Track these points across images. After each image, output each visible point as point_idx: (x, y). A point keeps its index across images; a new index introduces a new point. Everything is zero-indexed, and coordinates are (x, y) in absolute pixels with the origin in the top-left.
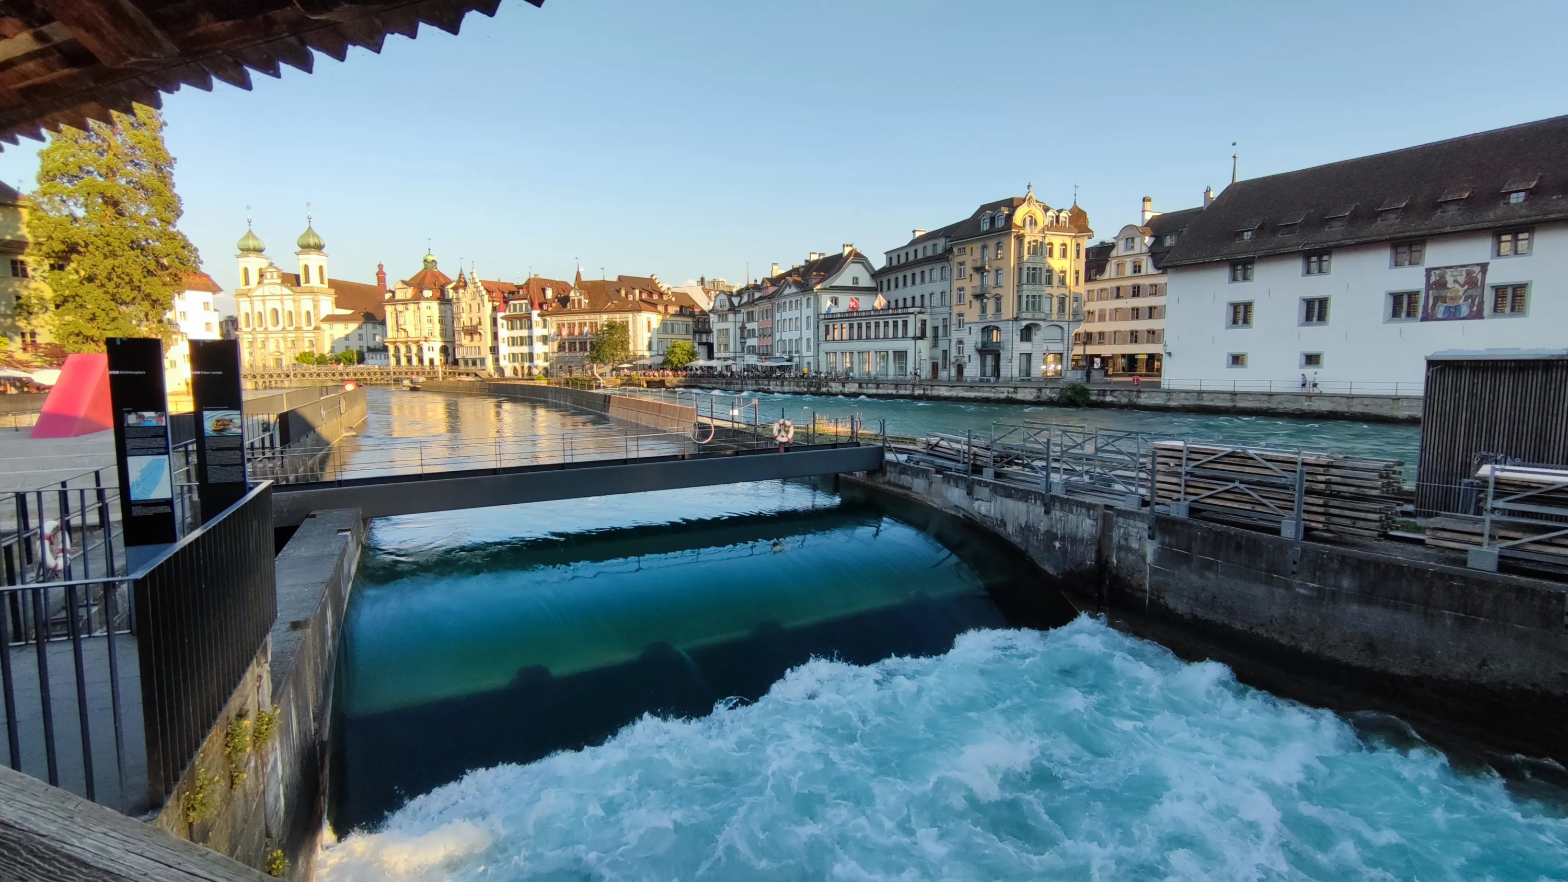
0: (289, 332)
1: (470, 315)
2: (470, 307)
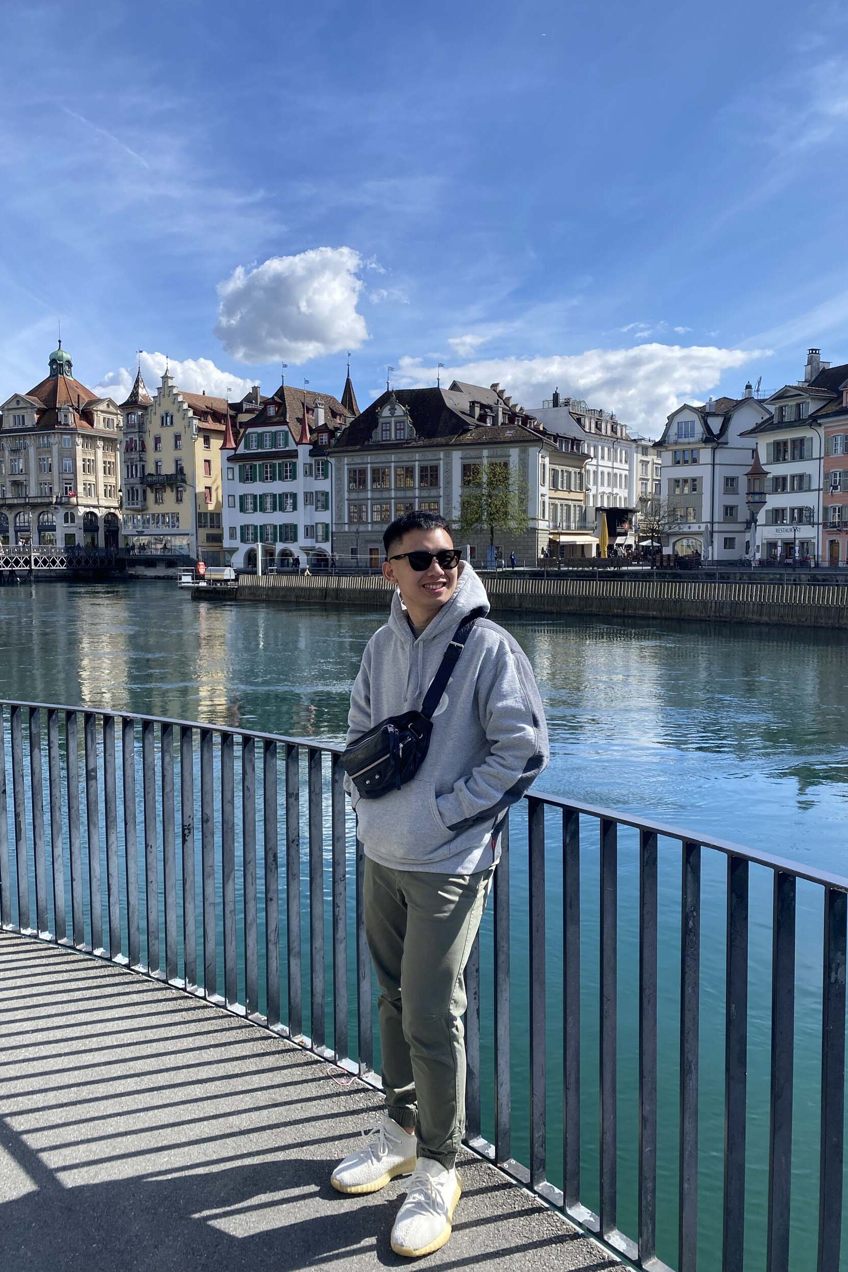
1: (157, 456)
2: (158, 440)
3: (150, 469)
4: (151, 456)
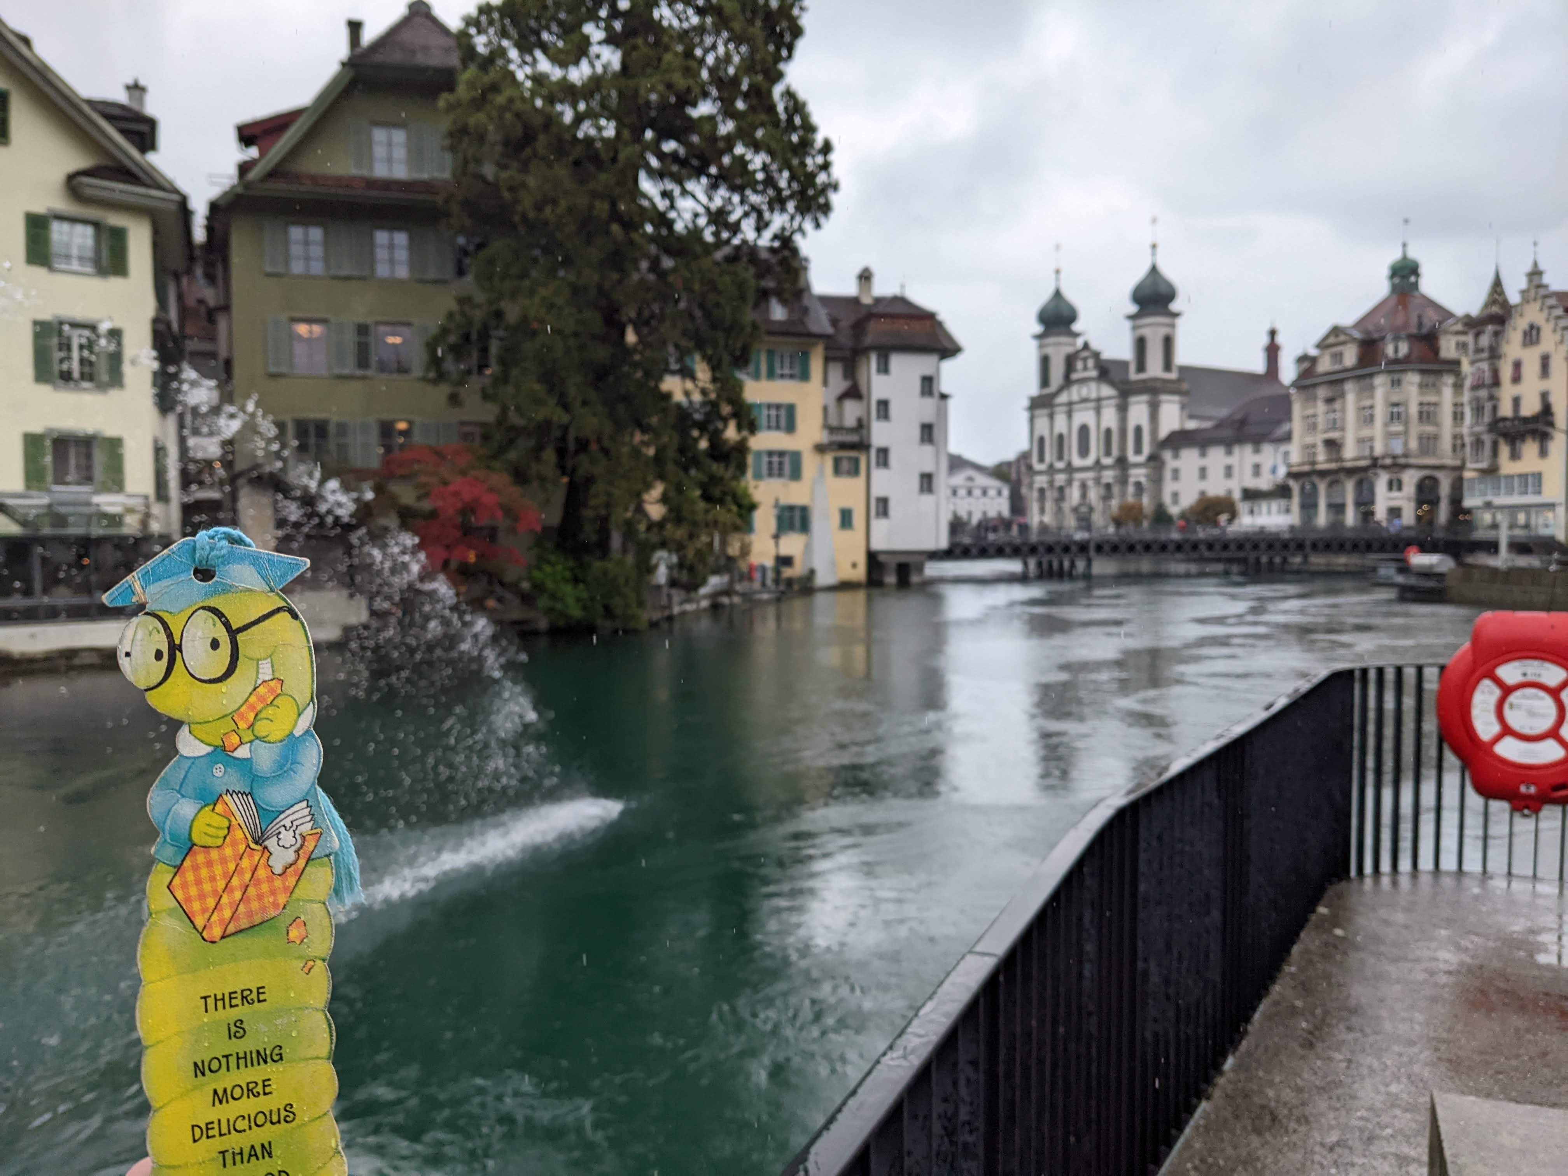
1: (1516, 390)
2: (1517, 365)
3: (1506, 410)
4: (1507, 392)
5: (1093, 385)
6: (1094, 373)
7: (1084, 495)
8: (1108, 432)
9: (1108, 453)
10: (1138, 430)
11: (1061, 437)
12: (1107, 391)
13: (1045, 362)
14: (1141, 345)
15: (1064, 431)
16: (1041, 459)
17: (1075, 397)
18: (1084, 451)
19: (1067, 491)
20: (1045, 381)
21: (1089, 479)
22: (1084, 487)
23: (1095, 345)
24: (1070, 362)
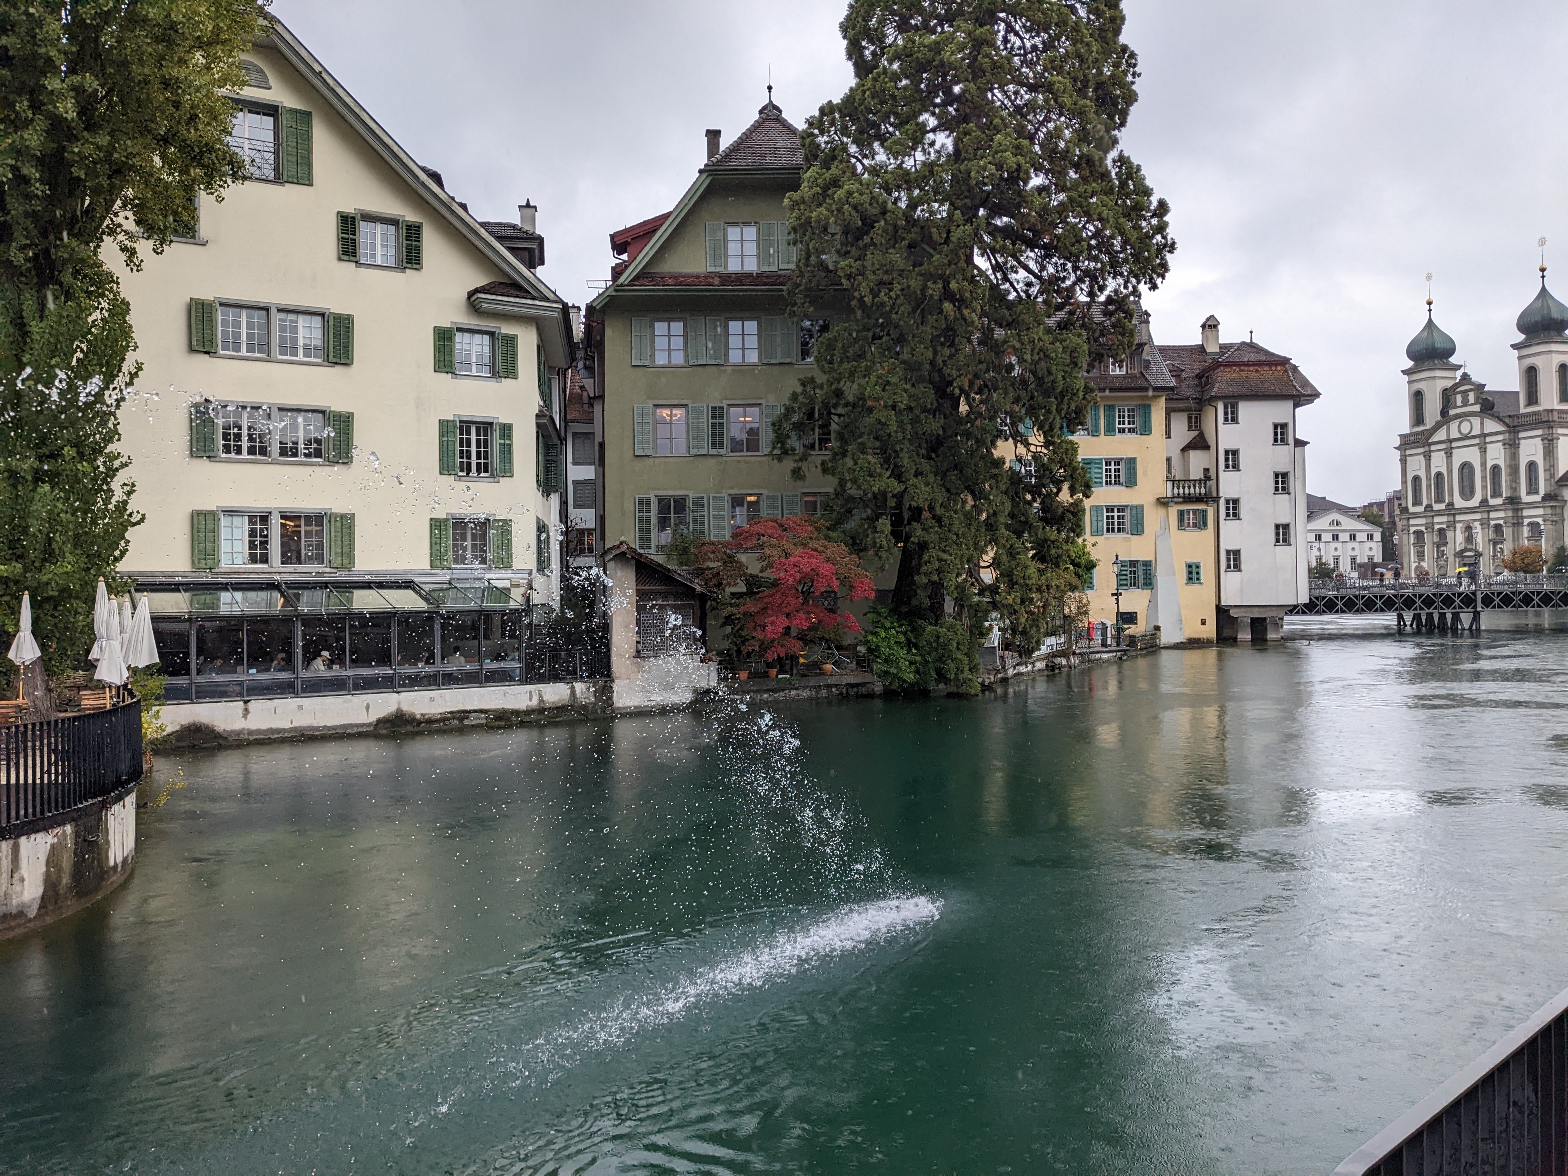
0: (1495, 508)
5: (1476, 421)
6: (1477, 408)
7: (1470, 539)
8: (1496, 468)
9: (1496, 494)
10: (1532, 466)
11: (1439, 475)
12: (1492, 426)
13: (1418, 398)
14: (1531, 375)
15: (1444, 471)
16: (1417, 502)
17: (1455, 434)
18: (1467, 492)
19: (1450, 534)
20: (1418, 417)
21: (1475, 520)
22: (1469, 528)
23: (1475, 378)
24: (1447, 396)
